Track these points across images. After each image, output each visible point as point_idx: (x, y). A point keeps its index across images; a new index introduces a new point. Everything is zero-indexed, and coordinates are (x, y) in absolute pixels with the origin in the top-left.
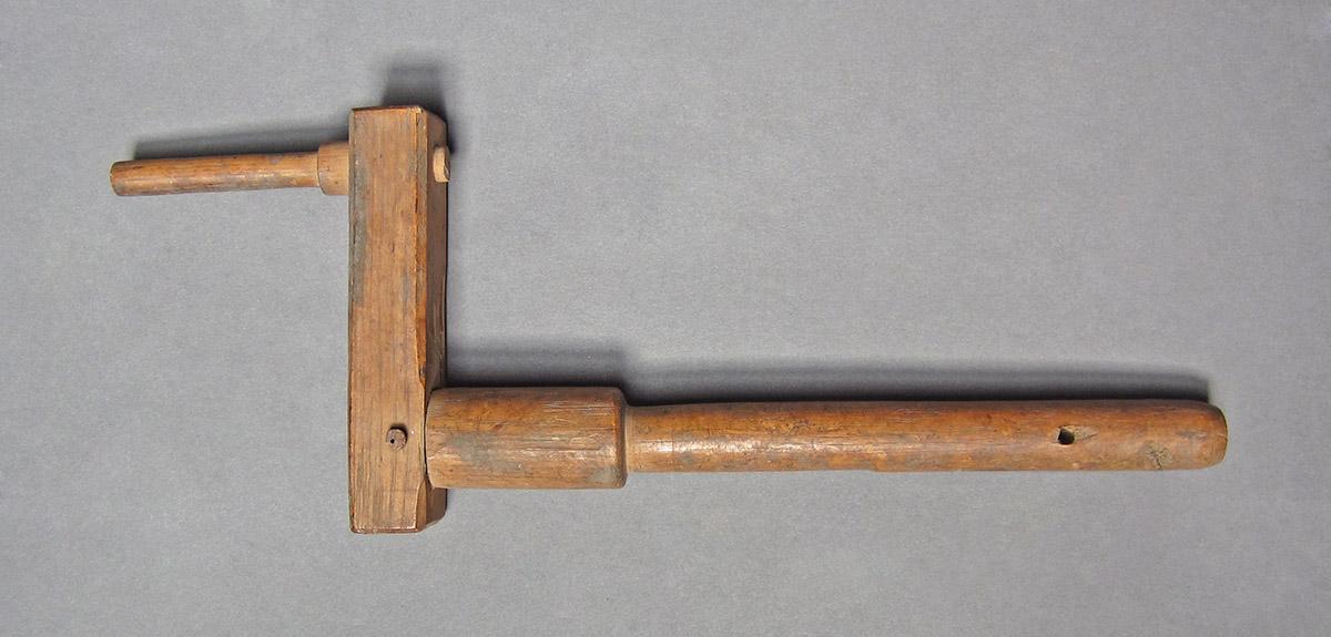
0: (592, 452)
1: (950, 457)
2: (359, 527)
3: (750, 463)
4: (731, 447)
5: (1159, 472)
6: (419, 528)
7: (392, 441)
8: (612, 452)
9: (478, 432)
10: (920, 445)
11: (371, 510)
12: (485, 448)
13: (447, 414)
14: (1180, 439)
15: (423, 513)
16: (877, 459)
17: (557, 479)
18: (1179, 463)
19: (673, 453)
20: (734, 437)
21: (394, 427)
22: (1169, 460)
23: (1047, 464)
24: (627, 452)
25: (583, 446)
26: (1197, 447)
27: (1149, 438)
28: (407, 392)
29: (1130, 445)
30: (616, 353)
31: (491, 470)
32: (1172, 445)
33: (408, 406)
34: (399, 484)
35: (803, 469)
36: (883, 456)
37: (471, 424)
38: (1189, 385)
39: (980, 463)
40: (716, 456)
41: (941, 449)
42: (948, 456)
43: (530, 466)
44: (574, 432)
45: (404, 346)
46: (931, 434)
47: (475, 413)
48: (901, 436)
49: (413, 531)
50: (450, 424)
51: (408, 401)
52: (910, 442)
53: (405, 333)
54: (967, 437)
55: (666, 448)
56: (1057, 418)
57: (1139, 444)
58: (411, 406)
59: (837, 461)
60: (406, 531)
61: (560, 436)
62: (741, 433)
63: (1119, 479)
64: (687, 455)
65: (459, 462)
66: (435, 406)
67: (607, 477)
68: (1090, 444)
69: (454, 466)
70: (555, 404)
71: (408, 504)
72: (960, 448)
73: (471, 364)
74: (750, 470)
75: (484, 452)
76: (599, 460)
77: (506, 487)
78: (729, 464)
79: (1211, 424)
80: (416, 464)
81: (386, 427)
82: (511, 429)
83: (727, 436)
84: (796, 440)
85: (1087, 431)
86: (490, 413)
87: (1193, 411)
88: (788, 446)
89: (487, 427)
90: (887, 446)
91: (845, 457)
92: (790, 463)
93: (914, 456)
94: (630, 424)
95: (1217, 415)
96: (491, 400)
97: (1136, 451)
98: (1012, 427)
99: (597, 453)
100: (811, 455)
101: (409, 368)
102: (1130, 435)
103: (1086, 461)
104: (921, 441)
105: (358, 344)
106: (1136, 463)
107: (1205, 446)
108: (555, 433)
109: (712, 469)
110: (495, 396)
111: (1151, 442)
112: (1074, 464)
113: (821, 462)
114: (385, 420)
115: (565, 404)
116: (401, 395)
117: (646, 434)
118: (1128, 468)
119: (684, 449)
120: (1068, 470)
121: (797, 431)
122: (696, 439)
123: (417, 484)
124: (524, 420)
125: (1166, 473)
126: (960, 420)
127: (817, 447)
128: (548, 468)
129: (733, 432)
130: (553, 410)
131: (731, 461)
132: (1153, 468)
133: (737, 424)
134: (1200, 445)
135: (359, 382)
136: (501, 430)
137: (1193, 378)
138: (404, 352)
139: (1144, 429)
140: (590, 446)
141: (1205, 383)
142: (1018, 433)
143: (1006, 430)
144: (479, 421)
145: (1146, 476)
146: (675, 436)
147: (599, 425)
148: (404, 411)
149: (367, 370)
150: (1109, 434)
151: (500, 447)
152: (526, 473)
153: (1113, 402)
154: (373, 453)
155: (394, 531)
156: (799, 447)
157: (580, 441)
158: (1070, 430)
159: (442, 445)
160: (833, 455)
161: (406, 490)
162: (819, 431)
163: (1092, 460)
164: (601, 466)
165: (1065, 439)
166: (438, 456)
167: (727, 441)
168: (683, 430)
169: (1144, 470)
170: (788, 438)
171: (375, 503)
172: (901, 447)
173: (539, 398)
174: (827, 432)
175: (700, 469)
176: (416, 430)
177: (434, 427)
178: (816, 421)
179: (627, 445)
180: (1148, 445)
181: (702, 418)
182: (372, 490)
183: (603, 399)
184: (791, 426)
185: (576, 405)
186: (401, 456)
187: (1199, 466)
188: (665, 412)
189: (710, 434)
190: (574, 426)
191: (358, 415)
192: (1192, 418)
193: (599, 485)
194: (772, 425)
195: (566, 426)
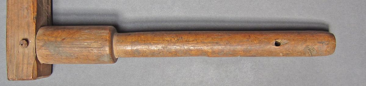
0: (99, 49)
1: (235, 51)
2: (10, 77)
3: (161, 53)
4: (154, 48)
5: (312, 57)
6: (34, 78)
7: (22, 45)
8: (107, 49)
9: (56, 42)
10: (223, 47)
11: (15, 71)
12: (59, 47)
13: (44, 35)
14: (318, 44)
15: (36, 72)
16: (208, 52)
17: (87, 60)
18: (319, 54)
19: (132, 50)
20: (154, 44)
21: (23, 39)
22: (315, 53)
23: (271, 54)
24: (114, 49)
25: (96, 46)
26: (324, 47)
27: (308, 44)
28: (29, 26)
29: (301, 47)
30: (115, 15)
31: (61, 56)
32: (316, 47)
33: (29, 31)
34: (26, 62)
35: (181, 56)
36: (210, 51)
37: (53, 38)
38: (322, 26)
39: (247, 54)
40: (147, 51)
41: (232, 48)
42: (234, 51)
43: (76, 54)
44: (93, 41)
45: (27, 9)
46: (228, 42)
47: (56, 34)
48: (217, 43)
49: (31, 79)
50: (46, 38)
51: (29, 29)
52: (220, 45)
53: (28, 3)
54: (242, 43)
55: (129, 48)
56: (274, 37)
57: (304, 46)
58: (30, 31)
59: (193, 52)
60: (28, 80)
61: (87, 43)
62: (157, 42)
63: (297, 60)
64: (137, 50)
65: (49, 53)
66: (40, 31)
67: (106, 59)
68: (286, 46)
69: (47, 54)
70: (86, 31)
71: (29, 69)
72: (239, 48)
73: (61, 18)
74: (161, 56)
75: (58, 49)
76: (102, 52)
77: (69, 63)
78: (153, 54)
79: (330, 39)
80: (32, 54)
81: (20, 39)
82: (68, 40)
83: (152, 43)
84: (178, 45)
85: (285, 41)
86: (61, 34)
87: (323, 34)
88: (175, 47)
89: (59, 39)
90: (211, 47)
91: (196, 51)
92: (176, 54)
93: (222, 51)
94: (115, 39)
95: (332, 36)
96: (63, 30)
97: (303, 49)
98: (258, 40)
99: (101, 49)
100: (183, 50)
101: (29, 16)
102: (301, 43)
103: (285, 53)
104: (224, 45)
105: (10, 8)
106: (303, 54)
107: (328, 47)
108: (85, 41)
109: (147, 56)
110: (65, 28)
111: (308, 45)
112: (281, 54)
113: (187, 53)
114: (20, 37)
115: (90, 31)
116: (26, 27)
117: (120, 42)
118: (300, 56)
119: (135, 48)
120: (279, 56)
121: (178, 41)
122: (140, 44)
123: (33, 61)
124: (74, 37)
125: (313, 58)
126: (239, 37)
127: (186, 47)
128: (84, 55)
129: (154, 41)
130: (86, 32)
131: (154, 53)
132: (309, 56)
133: (156, 39)
134: (326, 47)
135: (10, 22)
136: (65, 40)
137: (324, 24)
138: (28, 11)
139: (306, 41)
140: (99, 47)
141: (328, 26)
142: (260, 42)
143: (256, 41)
144: (56, 37)
145: (306, 59)
146: (132, 43)
147: (102, 39)
148: (27, 33)
149: (13, 17)
150: (293, 42)
151: (64, 47)
152: (75, 57)
153: (295, 31)
154: (16, 49)
155: (23, 80)
156: (179, 47)
157: (95, 45)
158: (279, 41)
159: (42, 46)
160: (191, 50)
161: (28, 64)
162: (186, 41)
163: (287, 52)
164: (103, 54)
165: (277, 44)
166: (40, 51)
167: (152, 45)
168: (135, 41)
169: (306, 56)
170: (175, 44)
171: (16, 69)
172: (217, 48)
173: (80, 29)
174: (189, 41)
175: (143, 56)
176: (32, 41)
177: (39, 39)
178: (185, 37)
179: (114, 47)
180: (307, 47)
181: (142, 37)
182: (15, 63)
183: (105, 29)
184: (176, 39)
185: (95, 31)
186: (26, 50)
187: (326, 55)
188: (129, 35)
189: (145, 42)
190: (93, 39)
191: (10, 35)
192: (323, 37)
193: (104, 62)
194: (168, 39)
195: (90, 39)
